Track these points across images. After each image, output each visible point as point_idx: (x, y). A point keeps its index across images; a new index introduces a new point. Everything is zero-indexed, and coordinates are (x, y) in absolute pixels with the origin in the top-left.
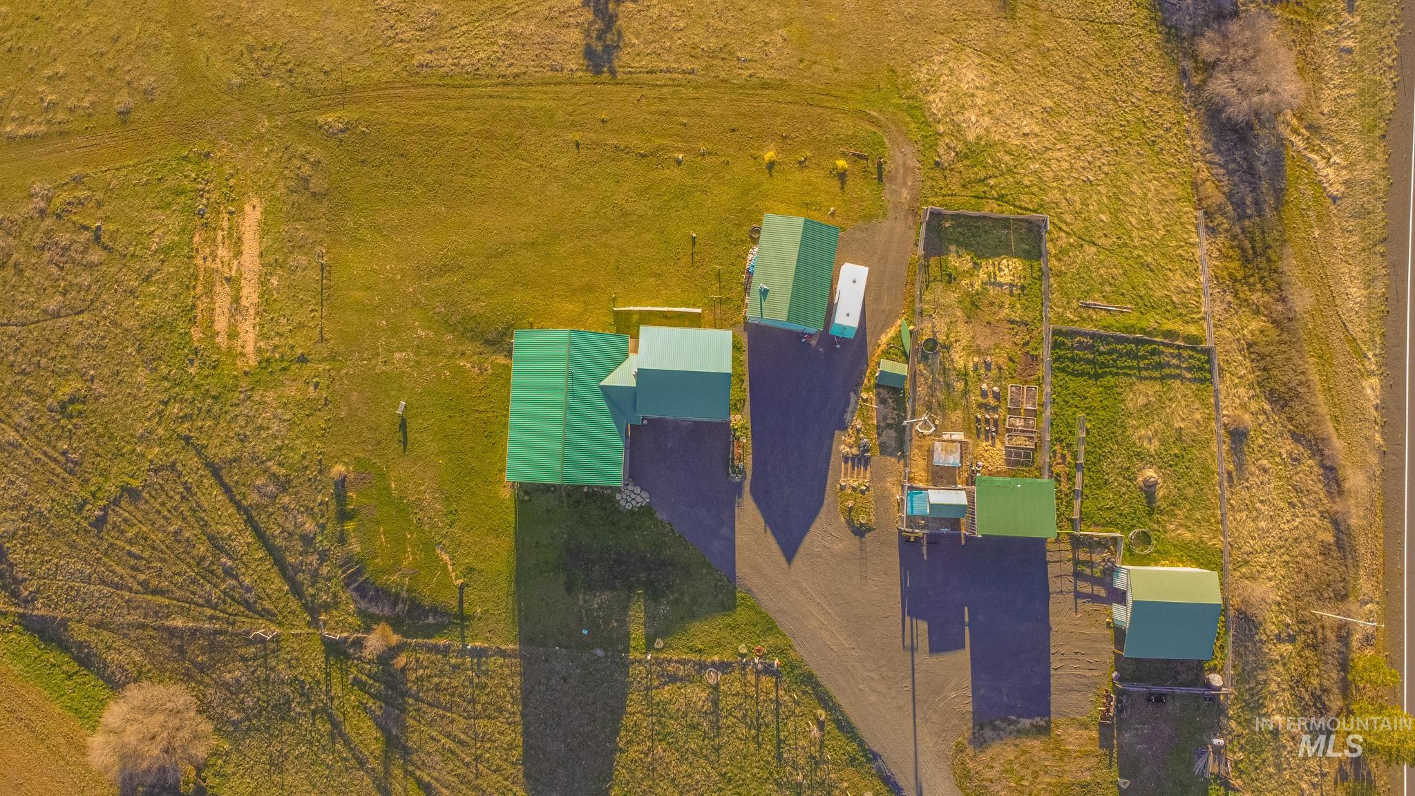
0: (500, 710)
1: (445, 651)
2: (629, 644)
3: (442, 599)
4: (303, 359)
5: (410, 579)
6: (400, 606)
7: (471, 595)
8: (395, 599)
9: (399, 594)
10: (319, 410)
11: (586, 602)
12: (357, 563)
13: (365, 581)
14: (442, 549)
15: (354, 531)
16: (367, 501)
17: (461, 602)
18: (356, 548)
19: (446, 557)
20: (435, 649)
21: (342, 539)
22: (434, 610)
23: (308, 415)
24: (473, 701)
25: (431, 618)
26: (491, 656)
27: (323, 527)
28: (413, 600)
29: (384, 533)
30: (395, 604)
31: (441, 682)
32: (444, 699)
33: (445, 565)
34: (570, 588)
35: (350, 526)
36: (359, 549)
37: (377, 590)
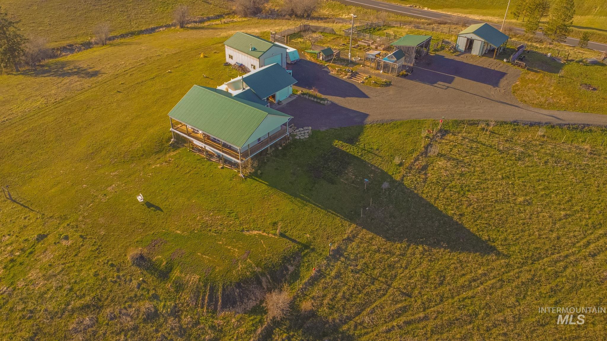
0: (391, 267)
1: (320, 275)
2: (389, 175)
3: (282, 250)
4: (41, 237)
5: (250, 258)
6: (264, 280)
7: (294, 233)
8: (257, 279)
9: (254, 272)
10: (82, 245)
11: (347, 179)
12: (205, 286)
13: (224, 290)
14: (248, 231)
15: (181, 272)
16: (172, 251)
17: (294, 241)
18: (196, 277)
19: (255, 232)
20: (314, 281)
21: (179, 287)
22: (286, 260)
23: (76, 255)
24: (374, 280)
25: (289, 267)
26: (346, 248)
27: (155, 297)
28: (266, 268)
29: (203, 254)
30: (259, 283)
31: (344, 293)
32: (359, 299)
33: (260, 235)
34: (332, 182)
35: (176, 274)
36: (198, 277)
37: (238, 285)
